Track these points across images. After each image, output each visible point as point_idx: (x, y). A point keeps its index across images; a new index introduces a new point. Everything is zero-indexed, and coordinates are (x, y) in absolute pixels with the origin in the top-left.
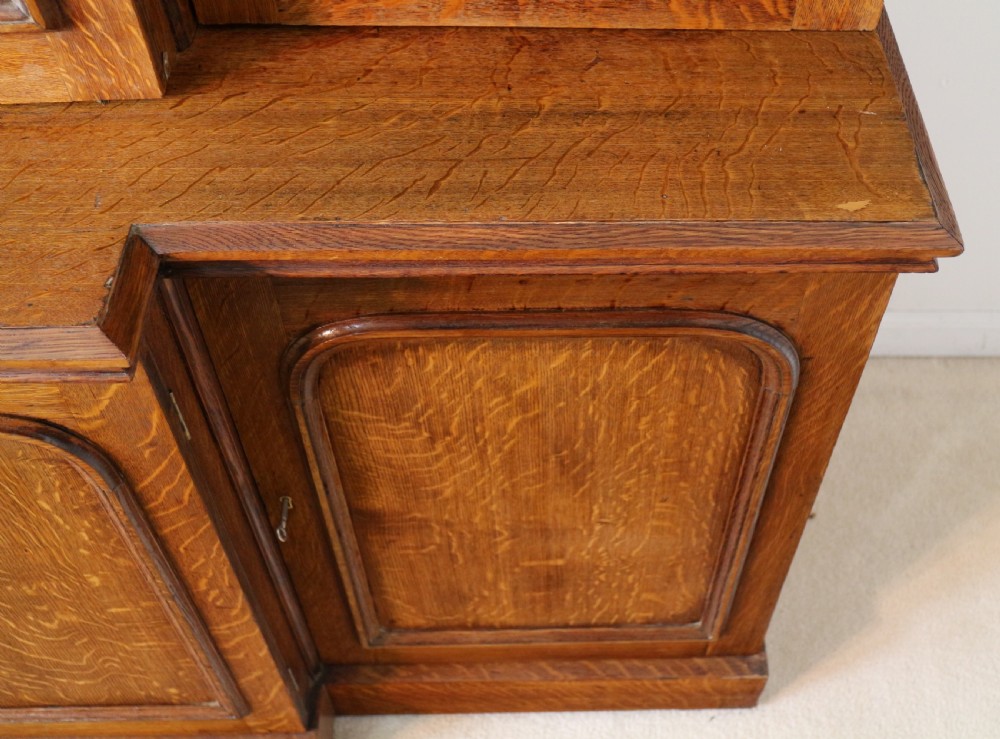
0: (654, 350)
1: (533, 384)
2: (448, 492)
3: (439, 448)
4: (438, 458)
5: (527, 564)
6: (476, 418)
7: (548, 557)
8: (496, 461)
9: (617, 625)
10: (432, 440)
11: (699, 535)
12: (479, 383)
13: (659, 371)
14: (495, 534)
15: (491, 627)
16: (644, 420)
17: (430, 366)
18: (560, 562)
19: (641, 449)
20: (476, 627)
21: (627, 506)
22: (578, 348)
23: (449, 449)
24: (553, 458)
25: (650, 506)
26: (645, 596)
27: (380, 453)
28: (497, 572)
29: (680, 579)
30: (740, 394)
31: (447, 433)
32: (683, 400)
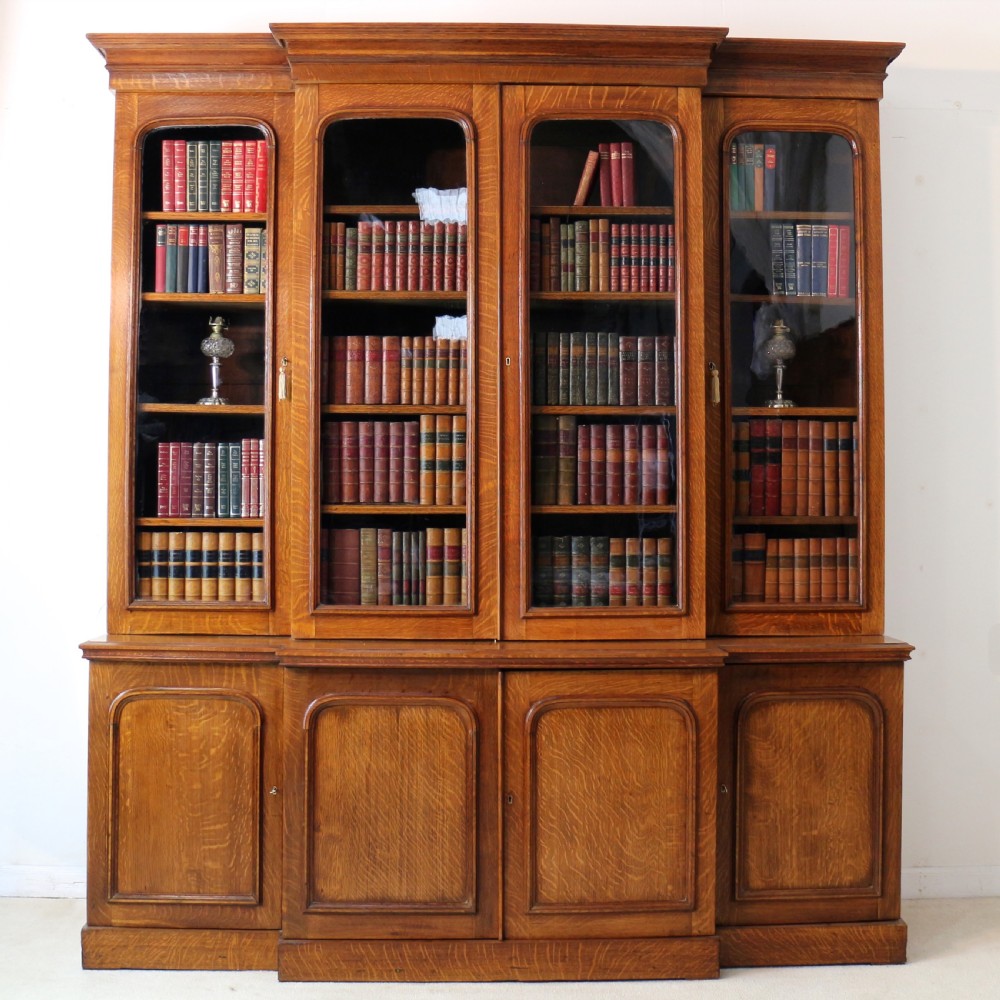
0: (841, 705)
1: (809, 721)
2: (778, 784)
3: (778, 755)
4: (777, 761)
5: (804, 834)
6: (790, 739)
7: (811, 830)
8: (795, 764)
9: (838, 887)
10: (775, 751)
11: (865, 814)
12: (792, 721)
13: (844, 714)
14: (792, 811)
15: (788, 888)
16: (841, 740)
17: (778, 714)
18: (815, 832)
19: (841, 758)
20: (782, 889)
21: (838, 791)
22: (821, 705)
23: (781, 757)
24: (813, 762)
25: (846, 793)
26: (849, 862)
27: (758, 759)
28: (792, 841)
29: (861, 848)
30: (869, 727)
31: (781, 747)
32: (852, 730)
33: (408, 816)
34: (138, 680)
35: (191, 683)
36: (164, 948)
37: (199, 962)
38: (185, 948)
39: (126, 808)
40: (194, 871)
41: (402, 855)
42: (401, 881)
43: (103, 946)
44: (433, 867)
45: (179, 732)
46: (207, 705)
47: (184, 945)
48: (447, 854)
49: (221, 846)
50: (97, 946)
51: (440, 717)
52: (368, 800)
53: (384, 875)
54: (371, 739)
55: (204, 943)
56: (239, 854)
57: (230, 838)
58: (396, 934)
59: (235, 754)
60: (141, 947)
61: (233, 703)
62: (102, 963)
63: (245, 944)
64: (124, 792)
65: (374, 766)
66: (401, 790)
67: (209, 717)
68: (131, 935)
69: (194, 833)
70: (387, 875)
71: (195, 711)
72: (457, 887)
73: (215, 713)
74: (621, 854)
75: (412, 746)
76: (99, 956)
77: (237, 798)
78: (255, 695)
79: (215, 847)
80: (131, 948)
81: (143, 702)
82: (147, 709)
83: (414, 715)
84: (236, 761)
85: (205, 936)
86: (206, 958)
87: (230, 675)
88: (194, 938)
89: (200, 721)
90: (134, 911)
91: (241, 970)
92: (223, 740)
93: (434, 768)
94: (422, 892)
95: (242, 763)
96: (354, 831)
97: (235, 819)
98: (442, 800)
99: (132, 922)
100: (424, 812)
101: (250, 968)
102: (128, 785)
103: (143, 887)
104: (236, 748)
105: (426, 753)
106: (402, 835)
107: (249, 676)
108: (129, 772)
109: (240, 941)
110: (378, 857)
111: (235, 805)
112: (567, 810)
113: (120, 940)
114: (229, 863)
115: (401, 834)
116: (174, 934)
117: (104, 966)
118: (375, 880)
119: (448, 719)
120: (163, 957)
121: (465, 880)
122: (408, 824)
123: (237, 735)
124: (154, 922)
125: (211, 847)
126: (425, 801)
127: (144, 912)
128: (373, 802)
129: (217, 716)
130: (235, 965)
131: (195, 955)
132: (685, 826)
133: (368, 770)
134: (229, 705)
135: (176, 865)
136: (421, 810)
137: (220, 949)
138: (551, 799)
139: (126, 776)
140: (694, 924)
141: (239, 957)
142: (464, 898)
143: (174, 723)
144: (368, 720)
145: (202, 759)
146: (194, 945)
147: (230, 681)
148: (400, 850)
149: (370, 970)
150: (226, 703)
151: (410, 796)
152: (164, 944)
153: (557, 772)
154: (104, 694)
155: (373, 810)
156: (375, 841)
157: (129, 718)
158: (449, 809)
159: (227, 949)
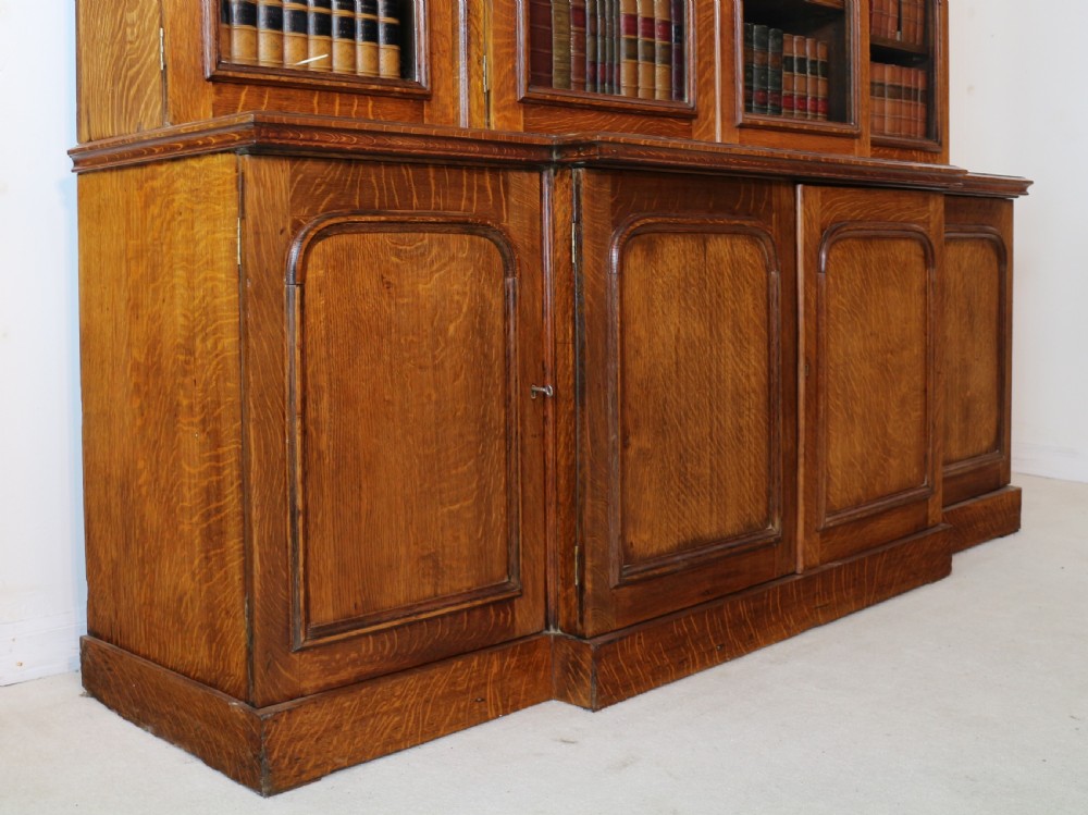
0: (982, 248)
1: (965, 263)
2: (949, 339)
5: (962, 396)
7: (966, 390)
8: (958, 314)
9: (980, 455)
12: (956, 264)
13: (984, 256)
14: (956, 370)
16: (983, 286)
18: (968, 394)
19: (982, 306)
21: (981, 345)
22: (972, 245)
24: (968, 312)
25: (985, 347)
26: (986, 425)
28: (956, 405)
30: (997, 270)
32: (988, 275)
33: (718, 407)
34: (331, 195)
35: (415, 200)
36: (398, 710)
37: (448, 719)
38: (427, 701)
39: (320, 455)
40: (429, 556)
41: (712, 469)
42: (711, 512)
43: (301, 739)
44: (741, 481)
45: (402, 297)
46: (441, 243)
47: (425, 696)
48: (753, 459)
49: (466, 504)
50: (291, 741)
51: (744, 250)
52: (678, 388)
53: (694, 503)
54: (679, 287)
55: (454, 684)
56: (489, 513)
57: (478, 487)
58: (707, 592)
59: (481, 334)
60: (363, 719)
61: (476, 238)
62: (301, 772)
63: (509, 665)
64: (316, 422)
65: (682, 332)
66: (710, 370)
67: (445, 265)
68: (346, 702)
69: (426, 486)
70: (698, 502)
71: (423, 255)
72: (762, 507)
73: (452, 258)
74: (885, 434)
75: (719, 296)
76: (294, 760)
77: (485, 410)
78: (504, 224)
79: (457, 506)
80: (346, 728)
81: (344, 239)
82: (350, 253)
83: (720, 247)
84: (482, 345)
85: (455, 671)
86: (458, 710)
87: (470, 188)
88: (439, 677)
89: (432, 273)
90: (338, 656)
91: (506, 713)
92: (465, 309)
93: (741, 331)
94: (731, 524)
95: (490, 347)
96: (664, 438)
97: (483, 452)
98: (748, 377)
99: (333, 679)
100: (733, 398)
101: (515, 709)
102: (324, 409)
103: (352, 605)
104: (482, 322)
105: (733, 307)
106: (711, 438)
107: (496, 191)
108: (323, 380)
109: (503, 664)
110: (689, 476)
111: (483, 426)
112: (848, 380)
113: (329, 717)
114: (477, 531)
115: (711, 434)
116: (411, 680)
117: (304, 776)
118: (687, 513)
119: (751, 255)
120: (396, 728)
121: (769, 494)
122: (717, 418)
123: (482, 296)
124: (370, 668)
125: (452, 508)
126: (733, 379)
127: (354, 655)
128: (683, 390)
129: (454, 264)
130: (497, 710)
131: (442, 709)
132: (925, 391)
133: (677, 339)
134: (472, 243)
135: (403, 550)
136: (729, 396)
137: (476, 688)
138: (837, 365)
139: (318, 389)
140: (930, 511)
141: (501, 691)
142: (768, 519)
143: (392, 278)
144: (675, 254)
145: (437, 342)
146: (440, 692)
147: (470, 200)
148: (711, 460)
149: (693, 656)
150: (467, 237)
151: (719, 376)
152: (397, 704)
153: (840, 327)
154: (276, 224)
155: (683, 402)
156: (686, 450)
157: (321, 272)
158: (754, 391)
159: (485, 684)
